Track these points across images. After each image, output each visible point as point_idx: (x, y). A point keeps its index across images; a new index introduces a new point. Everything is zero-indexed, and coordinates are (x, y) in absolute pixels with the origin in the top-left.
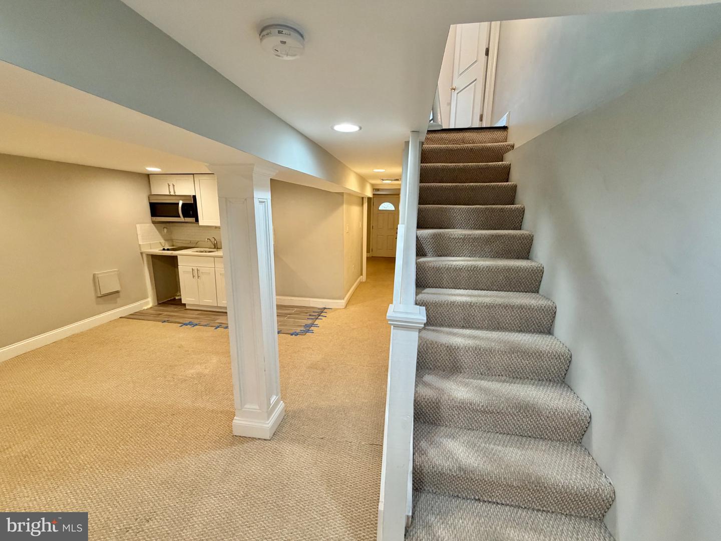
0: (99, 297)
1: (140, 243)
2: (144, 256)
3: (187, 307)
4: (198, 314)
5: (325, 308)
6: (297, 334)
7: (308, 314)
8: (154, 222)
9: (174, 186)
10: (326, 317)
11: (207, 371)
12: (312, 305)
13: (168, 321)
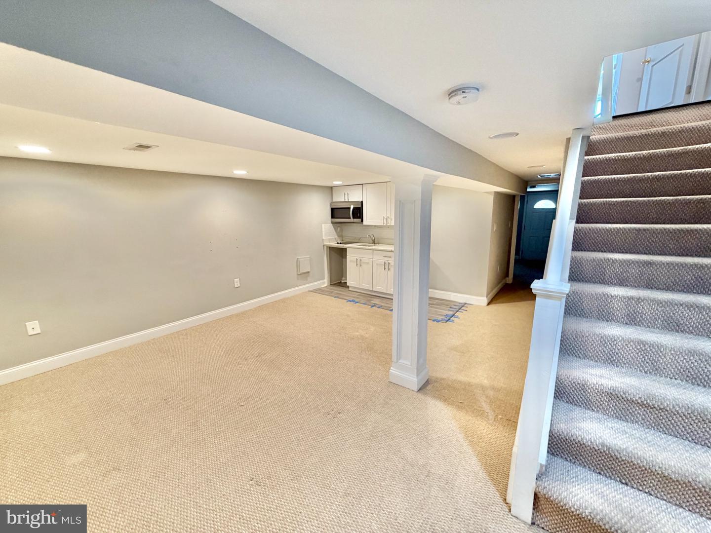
0: (299, 275)
1: (324, 238)
2: (325, 247)
3: (350, 289)
4: (358, 295)
5: (466, 304)
6: (438, 321)
7: (449, 306)
8: (332, 223)
9: (348, 194)
10: (466, 311)
11: (367, 336)
12: (452, 299)
13: (338, 297)
